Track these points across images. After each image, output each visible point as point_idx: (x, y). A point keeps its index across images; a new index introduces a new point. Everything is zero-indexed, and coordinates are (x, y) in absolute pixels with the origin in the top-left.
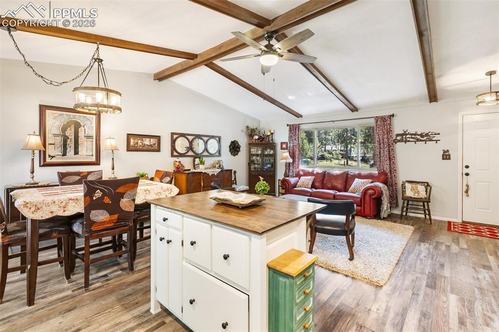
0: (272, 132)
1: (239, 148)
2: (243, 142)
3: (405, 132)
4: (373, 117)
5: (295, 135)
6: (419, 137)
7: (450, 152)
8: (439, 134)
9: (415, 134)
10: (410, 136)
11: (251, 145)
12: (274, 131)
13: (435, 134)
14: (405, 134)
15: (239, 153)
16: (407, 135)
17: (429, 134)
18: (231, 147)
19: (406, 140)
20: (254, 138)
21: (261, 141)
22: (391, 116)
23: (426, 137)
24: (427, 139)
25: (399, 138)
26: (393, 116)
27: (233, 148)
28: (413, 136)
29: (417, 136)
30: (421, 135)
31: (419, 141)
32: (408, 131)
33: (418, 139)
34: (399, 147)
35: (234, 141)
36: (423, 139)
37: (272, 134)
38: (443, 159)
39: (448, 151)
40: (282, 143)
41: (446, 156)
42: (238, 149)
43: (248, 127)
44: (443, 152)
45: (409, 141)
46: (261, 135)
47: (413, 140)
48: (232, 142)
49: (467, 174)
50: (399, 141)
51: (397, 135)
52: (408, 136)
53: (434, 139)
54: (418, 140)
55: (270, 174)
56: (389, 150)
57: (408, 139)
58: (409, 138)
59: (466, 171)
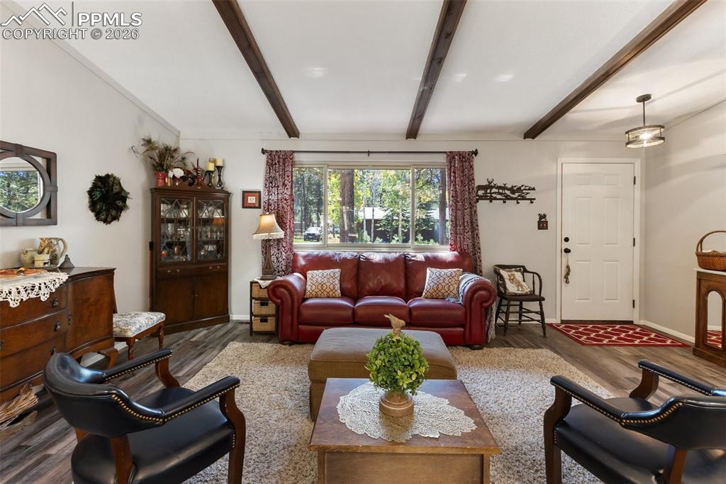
0: (219, 163)
1: (124, 199)
2: (135, 181)
3: (490, 183)
4: (445, 152)
5: (283, 176)
6: (508, 192)
7: (548, 218)
8: (534, 189)
9: (504, 188)
10: (497, 191)
11: (159, 194)
12: (224, 161)
13: (529, 189)
14: (489, 186)
15: (123, 214)
16: (492, 188)
17: (522, 188)
18: (98, 194)
19: (492, 196)
20: (171, 174)
21: (190, 184)
22: (473, 152)
23: (518, 194)
24: (519, 196)
25: (481, 193)
26: (476, 153)
27: (104, 198)
28: (501, 191)
29: (506, 191)
30: (512, 190)
31: (509, 199)
32: (495, 182)
33: (508, 196)
34: (482, 206)
35: (108, 176)
36: (514, 196)
37: (219, 168)
38: (539, 228)
39: (545, 216)
40: (246, 194)
41: (543, 224)
42: (120, 203)
43: (148, 142)
44: (538, 217)
45: (495, 199)
46: (190, 168)
47: (499, 196)
48: (98, 178)
49: (567, 251)
50: (481, 198)
51: (480, 188)
52: (494, 190)
53: (528, 197)
54: (507, 198)
55: (215, 267)
56: (471, 212)
57: (494, 195)
58: (495, 193)
59: (566, 245)
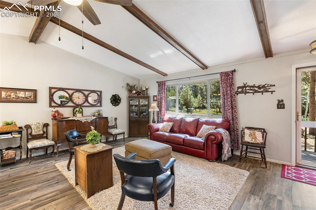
0: (147, 88)
2: (124, 95)
3: (245, 85)
4: (219, 73)
5: (162, 90)
6: (256, 89)
7: (284, 102)
8: (274, 85)
9: (254, 86)
10: (249, 88)
11: (130, 98)
12: (149, 87)
13: (271, 86)
14: (245, 86)
15: (120, 104)
16: (246, 87)
17: (266, 86)
19: (246, 91)
20: (133, 92)
21: (138, 95)
22: (233, 71)
23: (263, 89)
24: (264, 90)
25: (240, 90)
26: (235, 71)
27: (114, 100)
28: (252, 88)
29: (255, 88)
30: (259, 87)
32: (248, 84)
33: (256, 90)
34: (241, 98)
35: (116, 95)
36: (260, 90)
37: (147, 89)
38: (278, 108)
39: (282, 101)
40: (154, 96)
41: (281, 105)
42: (119, 101)
43: (128, 84)
44: (277, 102)
45: (248, 93)
46: (139, 90)
48: (113, 95)
50: (240, 93)
51: (239, 88)
52: (247, 88)
53: (269, 90)
54: (256, 92)
55: (145, 120)
56: (231, 100)
57: (248, 91)
58: (248, 90)
